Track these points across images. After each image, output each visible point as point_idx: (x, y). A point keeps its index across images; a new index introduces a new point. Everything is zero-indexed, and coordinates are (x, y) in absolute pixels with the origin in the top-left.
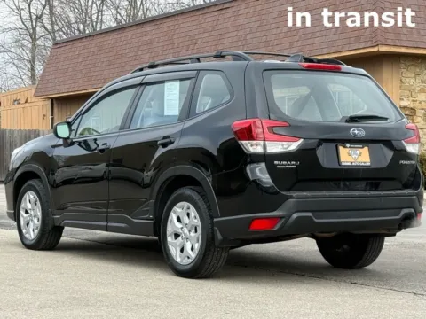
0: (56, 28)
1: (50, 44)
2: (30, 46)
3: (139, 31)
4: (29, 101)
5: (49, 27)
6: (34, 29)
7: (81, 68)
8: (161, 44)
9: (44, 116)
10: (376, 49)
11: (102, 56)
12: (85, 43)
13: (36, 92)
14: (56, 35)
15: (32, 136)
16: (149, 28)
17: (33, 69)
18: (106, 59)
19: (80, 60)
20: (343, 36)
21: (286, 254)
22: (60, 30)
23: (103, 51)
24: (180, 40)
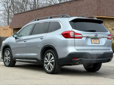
0: (14, 10)
1: (13, 14)
2: (7, 15)
3: (37, 11)
4: (8, 29)
5: (13, 10)
6: (9, 10)
7: (21, 21)
9: (12, 33)
10: (98, 16)
12: (23, 14)
13: (9, 27)
14: (14, 12)
16: (39, 10)
17: (8, 21)
18: (28, 19)
19: (21, 19)
21: (74, 68)
22: (16, 10)
23: (27, 16)
24: (48, 14)
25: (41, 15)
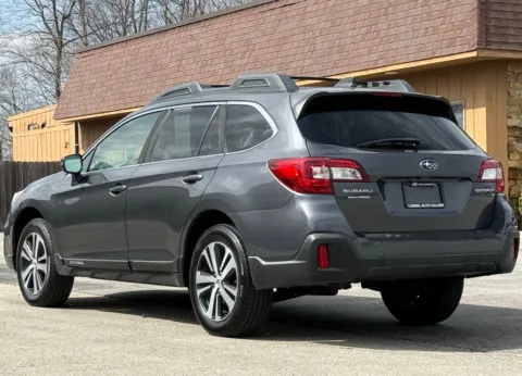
0: (89, 30)
2: (55, 53)
3: (183, 35)
4: (47, 125)
5: (80, 29)
7: (111, 82)
8: (210, 51)
9: (67, 144)
10: (474, 54)
11: (138, 67)
13: (56, 114)
14: (89, 39)
15: (52, 169)
16: (195, 31)
18: (142, 71)
19: (109, 73)
20: (434, 38)
22: (94, 32)
23: (138, 61)
24: (234, 45)
25: (203, 52)
